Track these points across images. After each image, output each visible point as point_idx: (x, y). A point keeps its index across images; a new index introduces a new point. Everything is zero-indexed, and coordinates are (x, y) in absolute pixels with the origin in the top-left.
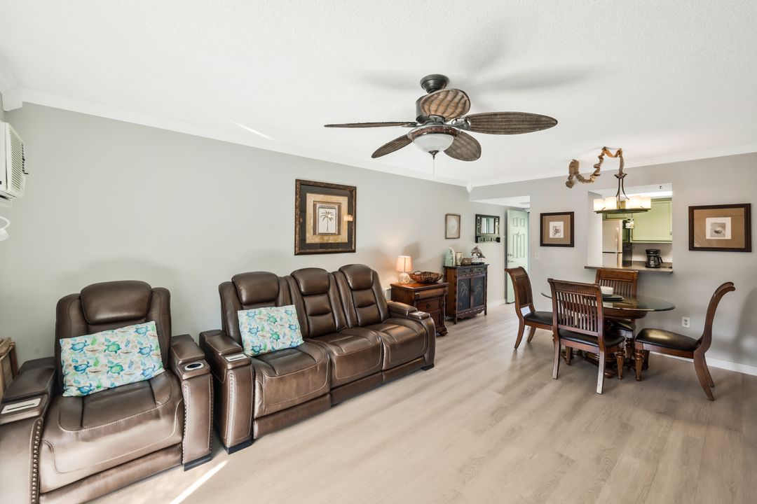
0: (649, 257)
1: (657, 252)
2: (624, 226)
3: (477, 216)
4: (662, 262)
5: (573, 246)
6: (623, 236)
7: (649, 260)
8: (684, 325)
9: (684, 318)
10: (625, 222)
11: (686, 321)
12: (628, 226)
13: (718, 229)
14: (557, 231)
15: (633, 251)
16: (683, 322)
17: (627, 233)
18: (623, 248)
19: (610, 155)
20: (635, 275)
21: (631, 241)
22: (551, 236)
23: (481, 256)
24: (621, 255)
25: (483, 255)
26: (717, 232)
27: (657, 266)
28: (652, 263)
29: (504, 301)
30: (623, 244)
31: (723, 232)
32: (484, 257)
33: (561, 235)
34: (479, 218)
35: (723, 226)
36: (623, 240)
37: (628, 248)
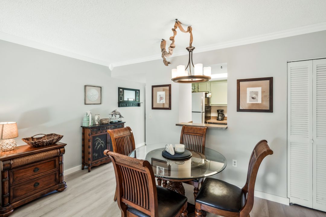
0: (219, 114)
1: (222, 111)
2: (206, 96)
3: (119, 88)
4: (225, 117)
5: (171, 109)
6: (205, 102)
7: (218, 116)
8: (233, 166)
9: (234, 160)
10: (206, 94)
11: (235, 162)
12: (208, 95)
13: (254, 96)
14: (161, 98)
15: (212, 110)
16: (233, 163)
17: (208, 100)
18: (205, 109)
19: (182, 30)
20: (205, 130)
21: (210, 105)
22: (158, 102)
23: (121, 116)
24: (204, 114)
25: (122, 115)
26: (253, 98)
27: (222, 120)
28: (220, 117)
29: (143, 144)
30: (205, 107)
31: (257, 98)
32: (123, 117)
33: (163, 101)
34: (121, 90)
35: (256, 93)
36: (205, 105)
37: (208, 109)
